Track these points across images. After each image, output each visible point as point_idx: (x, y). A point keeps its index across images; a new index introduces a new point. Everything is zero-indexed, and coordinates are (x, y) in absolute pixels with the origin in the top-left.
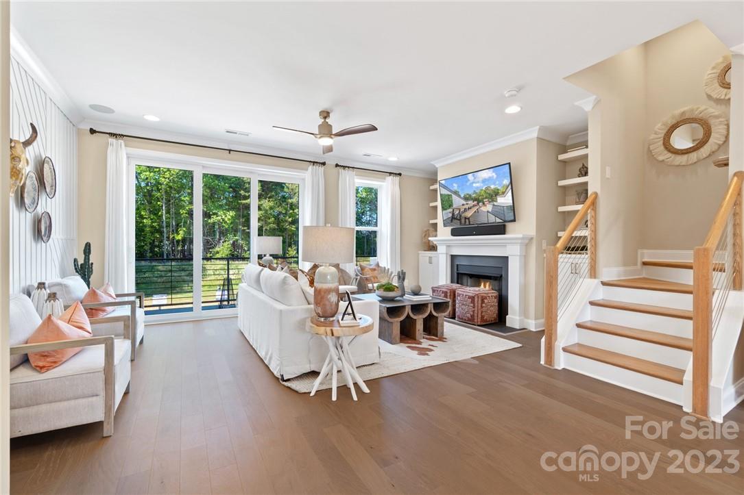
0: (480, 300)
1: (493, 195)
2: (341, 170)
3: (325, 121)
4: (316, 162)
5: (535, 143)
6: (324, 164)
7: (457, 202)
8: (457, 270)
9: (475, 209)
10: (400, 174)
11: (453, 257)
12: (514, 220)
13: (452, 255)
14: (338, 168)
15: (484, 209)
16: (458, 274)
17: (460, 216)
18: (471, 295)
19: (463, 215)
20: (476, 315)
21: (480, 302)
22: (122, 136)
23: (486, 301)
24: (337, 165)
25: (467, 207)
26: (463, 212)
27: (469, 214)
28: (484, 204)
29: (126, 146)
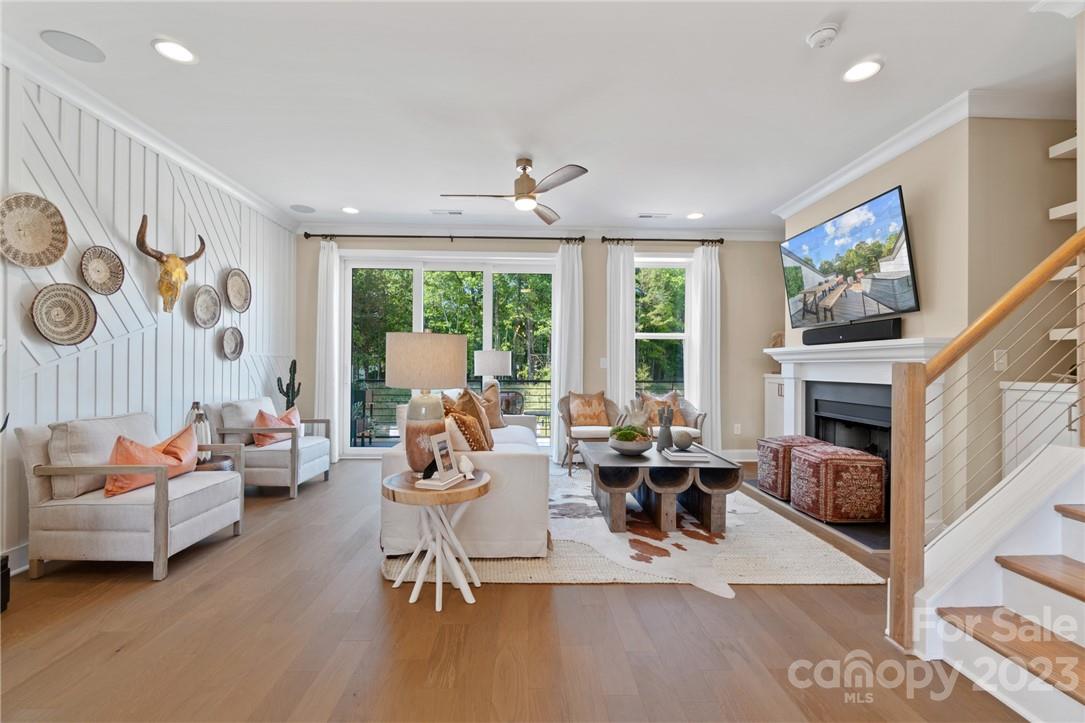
0: (831, 472)
1: (873, 258)
2: (611, 247)
3: (525, 172)
4: (571, 239)
5: (965, 132)
6: (582, 239)
7: (811, 279)
8: (816, 410)
9: (840, 290)
10: (721, 241)
11: (809, 385)
12: (917, 308)
13: (807, 382)
14: (606, 242)
15: (856, 289)
16: (817, 418)
17: (817, 305)
18: (812, 459)
19: (821, 304)
20: (822, 501)
21: (831, 476)
22: (332, 237)
23: (845, 475)
24: (604, 239)
25: (826, 287)
26: (821, 299)
27: (830, 301)
28: (855, 278)
29: (339, 247)
